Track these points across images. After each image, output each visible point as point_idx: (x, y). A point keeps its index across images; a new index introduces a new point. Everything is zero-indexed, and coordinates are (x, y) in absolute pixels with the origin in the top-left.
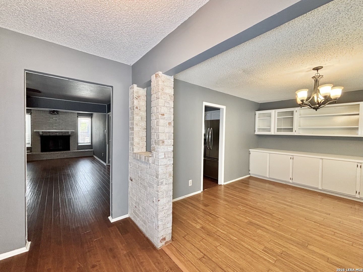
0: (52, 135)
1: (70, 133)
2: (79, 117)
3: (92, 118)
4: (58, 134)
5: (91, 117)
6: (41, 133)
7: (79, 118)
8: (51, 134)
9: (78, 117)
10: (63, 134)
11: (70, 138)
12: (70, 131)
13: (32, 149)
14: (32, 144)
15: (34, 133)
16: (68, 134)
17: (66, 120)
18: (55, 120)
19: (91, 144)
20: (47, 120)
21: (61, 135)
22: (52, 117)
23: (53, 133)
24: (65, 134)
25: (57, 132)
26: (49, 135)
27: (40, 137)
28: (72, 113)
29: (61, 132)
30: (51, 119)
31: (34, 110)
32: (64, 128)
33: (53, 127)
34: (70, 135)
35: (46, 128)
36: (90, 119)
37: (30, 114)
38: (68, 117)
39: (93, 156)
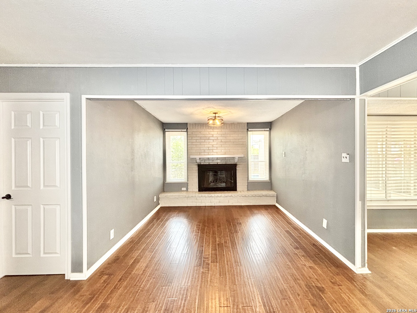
0: (212, 163)
1: (236, 161)
2: (249, 130)
3: (270, 129)
4: (219, 161)
5: (268, 129)
6: (198, 161)
7: (249, 132)
8: (210, 161)
9: (248, 130)
10: (227, 162)
11: (237, 168)
12: (237, 156)
13: (188, 187)
14: (188, 178)
15: (190, 161)
16: (234, 162)
17: (231, 138)
18: (216, 138)
19: (270, 181)
20: (206, 139)
21: (224, 163)
22: (212, 133)
23: (213, 160)
24: (229, 161)
25: (218, 159)
26: (208, 163)
27: (197, 167)
28: (239, 124)
29: (224, 159)
30: (211, 137)
31: (190, 124)
32: (229, 151)
33: (214, 150)
34: (237, 163)
35: (204, 152)
36: (268, 132)
37: (185, 130)
38: (233, 131)
39: (276, 205)
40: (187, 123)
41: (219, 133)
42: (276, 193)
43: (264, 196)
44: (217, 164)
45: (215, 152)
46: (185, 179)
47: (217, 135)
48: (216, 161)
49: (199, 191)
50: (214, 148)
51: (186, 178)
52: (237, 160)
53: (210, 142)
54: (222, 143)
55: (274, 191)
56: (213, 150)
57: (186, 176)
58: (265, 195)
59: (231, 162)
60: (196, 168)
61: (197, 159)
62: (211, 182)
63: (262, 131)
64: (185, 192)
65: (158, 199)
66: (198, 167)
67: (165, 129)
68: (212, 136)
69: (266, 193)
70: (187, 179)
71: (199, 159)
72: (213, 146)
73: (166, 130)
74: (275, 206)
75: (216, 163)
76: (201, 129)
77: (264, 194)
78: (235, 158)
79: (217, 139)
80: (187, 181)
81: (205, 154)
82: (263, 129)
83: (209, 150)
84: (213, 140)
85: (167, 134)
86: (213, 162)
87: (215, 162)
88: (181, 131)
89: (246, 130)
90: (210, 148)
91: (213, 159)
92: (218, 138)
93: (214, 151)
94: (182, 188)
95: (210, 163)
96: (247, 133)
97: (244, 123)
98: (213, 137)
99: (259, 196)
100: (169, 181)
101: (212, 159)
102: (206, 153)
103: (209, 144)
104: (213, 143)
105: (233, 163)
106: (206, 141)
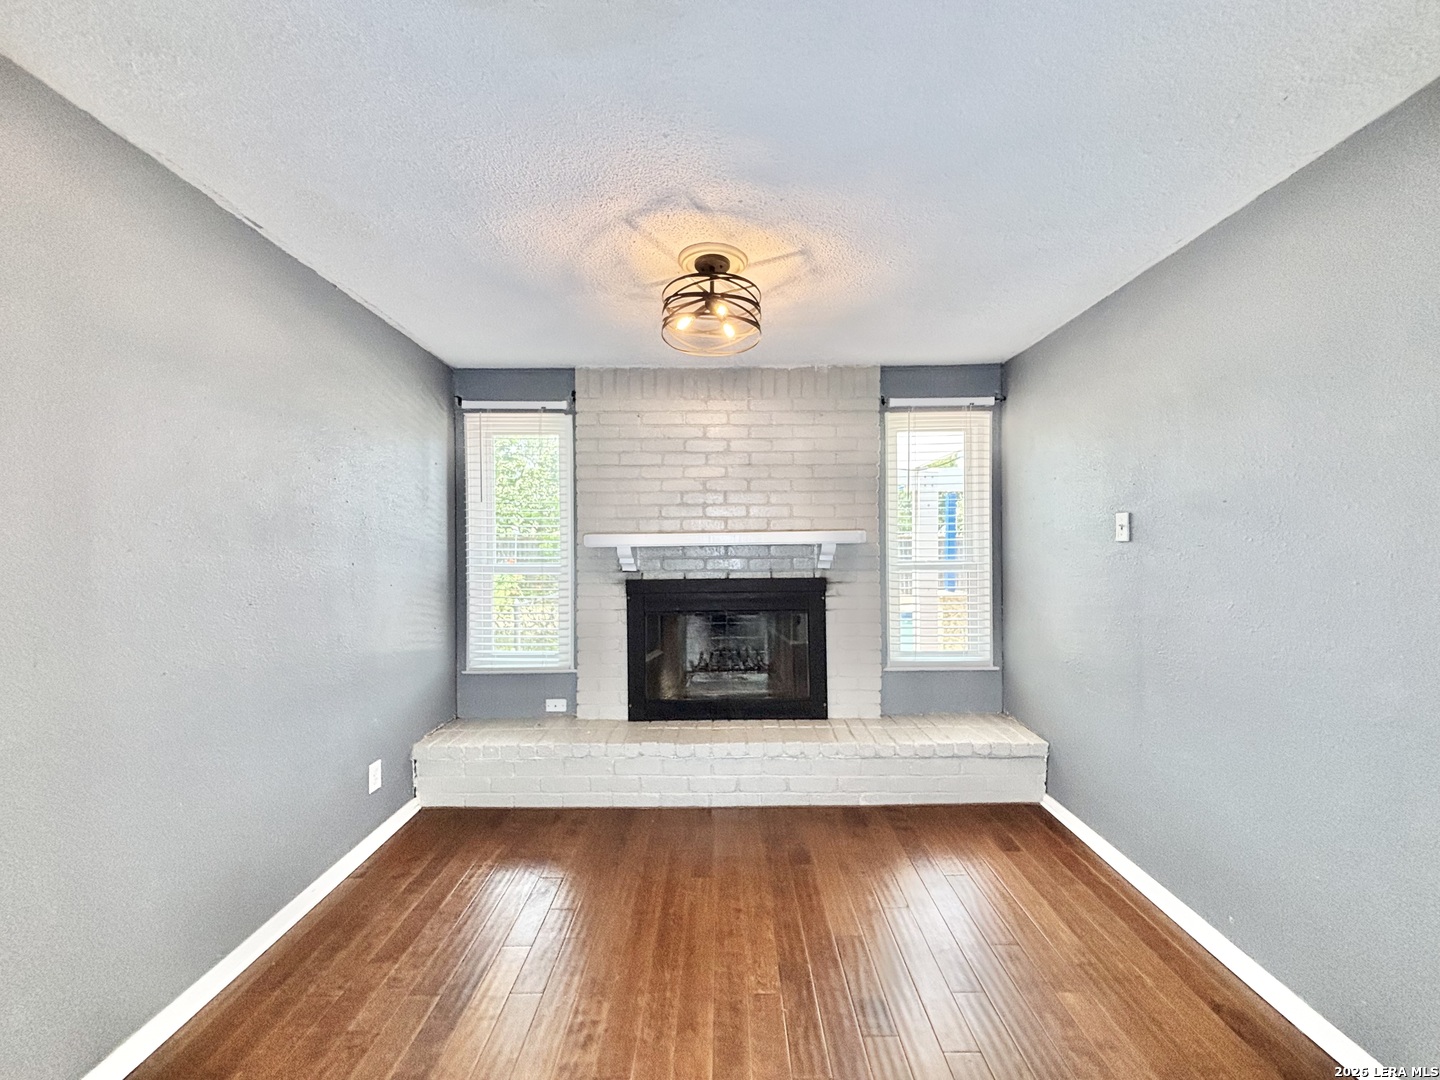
0: (699, 576)
1: (824, 564)
2: (893, 402)
3: (1002, 399)
4: (737, 564)
5: (991, 401)
6: (629, 565)
7: (889, 416)
9: (883, 402)
10: (774, 567)
11: (828, 600)
12: (827, 539)
13: (578, 695)
14: (576, 651)
15: (587, 560)
16: (814, 570)
17: (798, 445)
18: (721, 446)
19: (997, 668)
20: (669, 452)
21: (759, 575)
22: (704, 419)
23: (705, 560)
24: (786, 563)
25: (731, 551)
26: (679, 576)
27: (623, 593)
28: (841, 374)
29: (763, 552)
30: (696, 438)
31: (588, 370)
32: (785, 511)
33: (708, 505)
34: (828, 575)
35: (661, 517)
36: (988, 416)
37: (563, 405)
38: (809, 411)
39: (1042, 804)
40: (574, 369)
41: (735, 419)
42: (1041, 736)
43: (980, 756)
44: (727, 579)
45: (716, 518)
46: (563, 657)
47: (728, 432)
48: (724, 564)
49: (630, 720)
50: (711, 498)
51: (570, 648)
52: (831, 558)
53: (687, 466)
54: (750, 473)
55: (1030, 726)
56: (705, 505)
57: (570, 640)
58: (986, 752)
59: (799, 570)
60: (616, 603)
61: (619, 552)
62: (696, 669)
63: (958, 408)
64: (561, 724)
65: (408, 768)
66: (628, 594)
67: (460, 400)
68: (700, 434)
69: (991, 741)
70: (570, 657)
71: (629, 552)
72: (704, 484)
73: (465, 404)
74: (1037, 810)
75: (723, 576)
76: (643, 398)
77: (983, 747)
78: (820, 546)
79: (727, 451)
80: (571, 663)
81: (664, 529)
82: (965, 401)
83: (688, 505)
84: (707, 455)
85: (471, 421)
86: (704, 569)
87: (714, 570)
88: (545, 410)
89: (878, 402)
90: (688, 499)
91: (705, 553)
92: (732, 444)
93: (711, 511)
94: (547, 701)
95: (690, 576)
96: (882, 420)
97: (867, 370)
98: (705, 437)
99: (953, 757)
100: (482, 663)
101: (702, 553)
102: (667, 525)
103: (684, 477)
104: (707, 472)
105: (808, 575)
106: (670, 459)
